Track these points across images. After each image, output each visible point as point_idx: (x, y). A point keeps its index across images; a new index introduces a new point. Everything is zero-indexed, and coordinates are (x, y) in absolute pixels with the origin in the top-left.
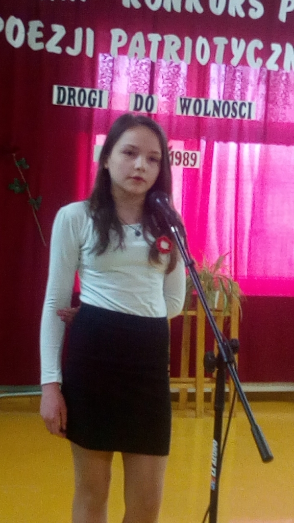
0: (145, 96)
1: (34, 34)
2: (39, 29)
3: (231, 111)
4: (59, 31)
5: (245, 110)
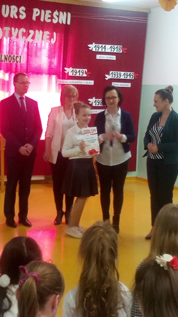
3: (12, 60)
5: (18, 59)
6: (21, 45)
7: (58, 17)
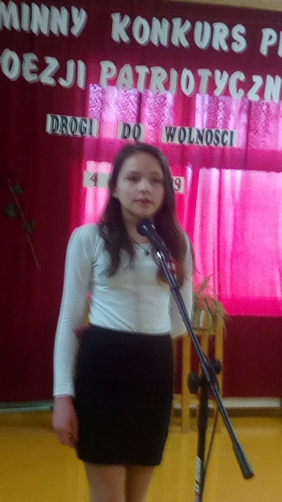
0: (133, 125)
1: (29, 66)
3: (214, 140)
4: (53, 63)
5: (227, 138)
6: (234, 108)
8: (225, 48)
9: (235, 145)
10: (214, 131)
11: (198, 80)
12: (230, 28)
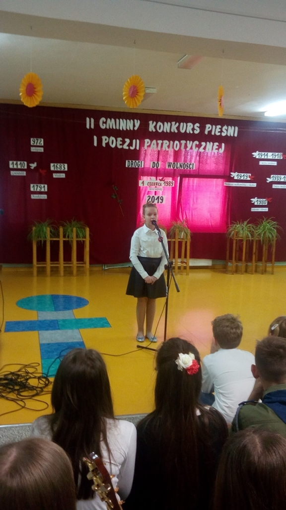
0: (156, 163)
1: (119, 142)
2: (121, 141)
3: (186, 167)
4: (128, 141)
5: (191, 166)
6: (194, 154)
7: (227, 130)
8: (192, 132)
9: (194, 169)
10: (186, 163)
11: (181, 144)
12: (194, 124)
